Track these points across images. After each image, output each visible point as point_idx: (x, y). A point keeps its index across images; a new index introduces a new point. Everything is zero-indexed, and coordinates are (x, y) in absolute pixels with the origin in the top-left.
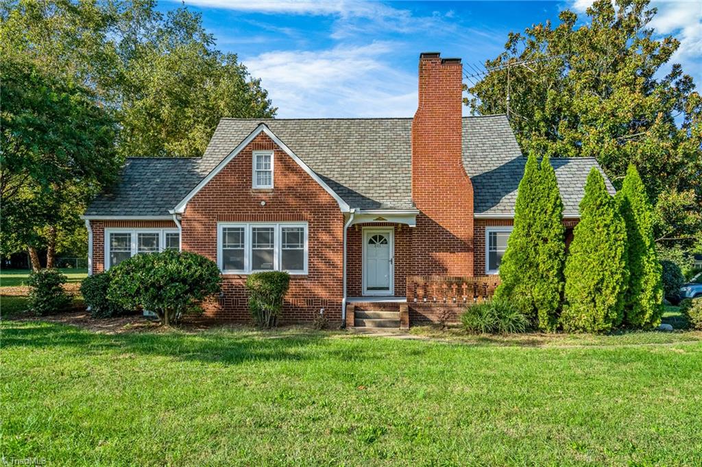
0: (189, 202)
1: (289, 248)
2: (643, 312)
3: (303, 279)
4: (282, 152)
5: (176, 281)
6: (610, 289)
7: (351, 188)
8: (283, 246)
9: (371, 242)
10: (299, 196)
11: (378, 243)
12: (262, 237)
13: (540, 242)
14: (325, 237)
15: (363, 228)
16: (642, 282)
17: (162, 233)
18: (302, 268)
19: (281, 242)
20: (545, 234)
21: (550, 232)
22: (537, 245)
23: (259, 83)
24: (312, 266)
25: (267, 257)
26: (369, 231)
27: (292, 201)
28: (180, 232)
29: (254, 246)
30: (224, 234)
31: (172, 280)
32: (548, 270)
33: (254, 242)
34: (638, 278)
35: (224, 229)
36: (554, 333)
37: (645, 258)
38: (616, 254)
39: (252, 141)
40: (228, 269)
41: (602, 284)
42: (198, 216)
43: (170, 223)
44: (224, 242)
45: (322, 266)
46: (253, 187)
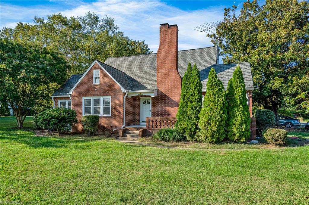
0: (73, 90)
1: (105, 106)
2: (235, 135)
3: (109, 118)
4: (102, 70)
5: (54, 118)
6: (214, 123)
7: (139, 82)
8: (104, 106)
9: (144, 103)
10: (108, 86)
11: (146, 104)
12: (97, 102)
13: (189, 102)
14: (117, 102)
15: (140, 98)
16: (234, 120)
17: (67, 101)
18: (110, 114)
19: (103, 104)
20: (191, 99)
21: (193, 98)
22: (188, 104)
23: (144, 42)
24: (113, 113)
25: (98, 109)
26: (142, 99)
27: (106, 88)
28: (71, 101)
29: (94, 106)
30: (85, 101)
31: (52, 118)
32: (191, 115)
33: (94, 104)
34: (232, 119)
35: (85, 99)
36: (193, 142)
37: (236, 109)
38: (218, 107)
39: (93, 66)
40: (86, 114)
41: (210, 121)
42: (76, 95)
43: (68, 98)
44: (85, 104)
45: (116, 113)
46: (93, 84)
